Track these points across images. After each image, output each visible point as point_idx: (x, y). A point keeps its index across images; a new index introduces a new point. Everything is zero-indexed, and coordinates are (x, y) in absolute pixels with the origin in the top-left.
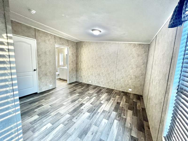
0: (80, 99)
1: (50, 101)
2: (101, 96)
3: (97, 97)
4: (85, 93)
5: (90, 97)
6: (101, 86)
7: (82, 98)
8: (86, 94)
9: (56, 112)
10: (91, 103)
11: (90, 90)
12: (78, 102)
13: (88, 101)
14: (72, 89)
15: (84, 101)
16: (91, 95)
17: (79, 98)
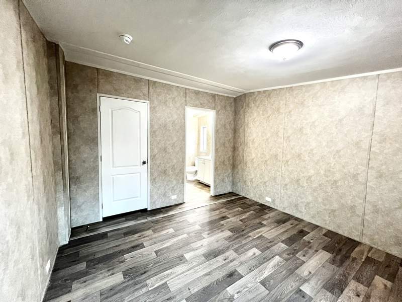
0: (231, 254)
1: (160, 239)
2: (303, 259)
3: (287, 260)
4: (248, 232)
5: (263, 251)
6: (305, 219)
7: (236, 251)
8: (251, 239)
9: (162, 280)
10: (262, 278)
11: (265, 225)
12: (224, 262)
13: (256, 267)
14: (217, 212)
15: (241, 264)
16: (268, 248)
17: (228, 248)
